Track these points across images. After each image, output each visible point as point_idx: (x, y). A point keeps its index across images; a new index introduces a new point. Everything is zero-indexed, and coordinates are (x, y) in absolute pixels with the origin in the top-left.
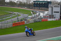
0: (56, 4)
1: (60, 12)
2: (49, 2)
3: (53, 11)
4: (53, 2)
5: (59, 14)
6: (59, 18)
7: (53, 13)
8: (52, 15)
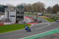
0: (12, 9)
1: (16, 16)
2: (5, 6)
3: (9, 15)
4: (9, 6)
5: (15, 18)
6: (15, 22)
7: (9, 17)
8: (8, 19)
